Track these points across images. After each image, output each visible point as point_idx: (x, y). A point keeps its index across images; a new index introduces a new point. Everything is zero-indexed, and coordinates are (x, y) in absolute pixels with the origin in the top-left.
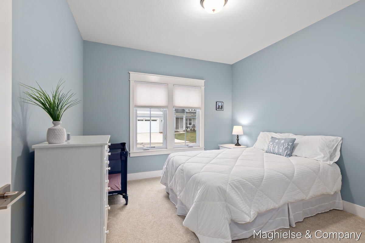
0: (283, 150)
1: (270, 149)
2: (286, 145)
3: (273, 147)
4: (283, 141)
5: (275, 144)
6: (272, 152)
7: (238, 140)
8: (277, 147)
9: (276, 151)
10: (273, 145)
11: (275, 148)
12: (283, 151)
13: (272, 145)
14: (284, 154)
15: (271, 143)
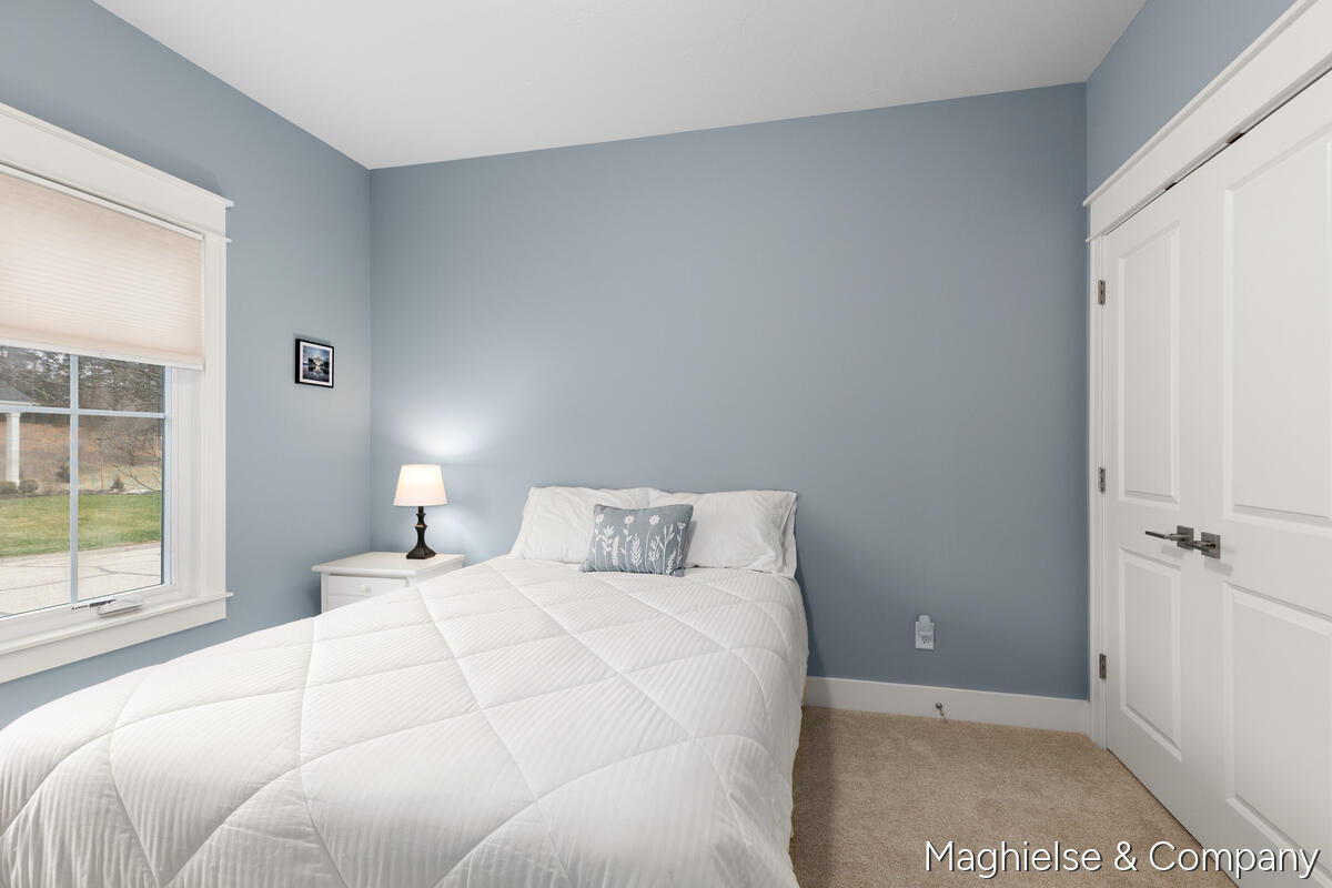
0: (661, 551)
1: (609, 554)
2: (668, 532)
3: (621, 545)
4: (654, 520)
5: (626, 532)
6: (615, 562)
7: (421, 532)
8: (636, 543)
9: (636, 561)
10: (617, 539)
11: (629, 549)
12: (661, 556)
13: (613, 537)
14: (666, 566)
15: (609, 531)
